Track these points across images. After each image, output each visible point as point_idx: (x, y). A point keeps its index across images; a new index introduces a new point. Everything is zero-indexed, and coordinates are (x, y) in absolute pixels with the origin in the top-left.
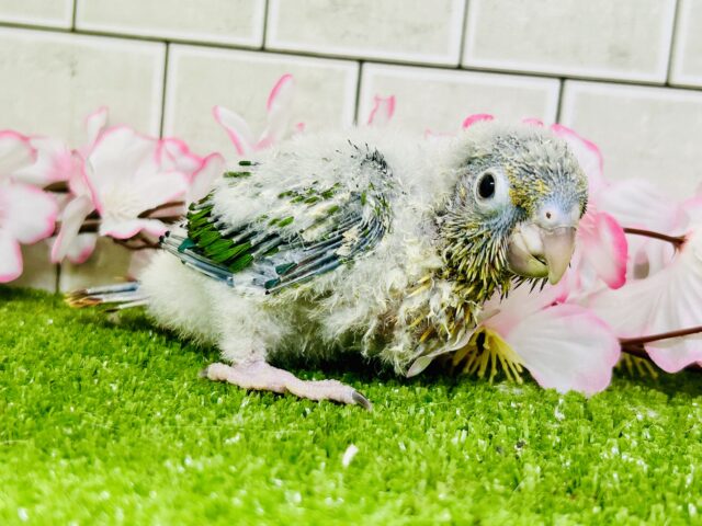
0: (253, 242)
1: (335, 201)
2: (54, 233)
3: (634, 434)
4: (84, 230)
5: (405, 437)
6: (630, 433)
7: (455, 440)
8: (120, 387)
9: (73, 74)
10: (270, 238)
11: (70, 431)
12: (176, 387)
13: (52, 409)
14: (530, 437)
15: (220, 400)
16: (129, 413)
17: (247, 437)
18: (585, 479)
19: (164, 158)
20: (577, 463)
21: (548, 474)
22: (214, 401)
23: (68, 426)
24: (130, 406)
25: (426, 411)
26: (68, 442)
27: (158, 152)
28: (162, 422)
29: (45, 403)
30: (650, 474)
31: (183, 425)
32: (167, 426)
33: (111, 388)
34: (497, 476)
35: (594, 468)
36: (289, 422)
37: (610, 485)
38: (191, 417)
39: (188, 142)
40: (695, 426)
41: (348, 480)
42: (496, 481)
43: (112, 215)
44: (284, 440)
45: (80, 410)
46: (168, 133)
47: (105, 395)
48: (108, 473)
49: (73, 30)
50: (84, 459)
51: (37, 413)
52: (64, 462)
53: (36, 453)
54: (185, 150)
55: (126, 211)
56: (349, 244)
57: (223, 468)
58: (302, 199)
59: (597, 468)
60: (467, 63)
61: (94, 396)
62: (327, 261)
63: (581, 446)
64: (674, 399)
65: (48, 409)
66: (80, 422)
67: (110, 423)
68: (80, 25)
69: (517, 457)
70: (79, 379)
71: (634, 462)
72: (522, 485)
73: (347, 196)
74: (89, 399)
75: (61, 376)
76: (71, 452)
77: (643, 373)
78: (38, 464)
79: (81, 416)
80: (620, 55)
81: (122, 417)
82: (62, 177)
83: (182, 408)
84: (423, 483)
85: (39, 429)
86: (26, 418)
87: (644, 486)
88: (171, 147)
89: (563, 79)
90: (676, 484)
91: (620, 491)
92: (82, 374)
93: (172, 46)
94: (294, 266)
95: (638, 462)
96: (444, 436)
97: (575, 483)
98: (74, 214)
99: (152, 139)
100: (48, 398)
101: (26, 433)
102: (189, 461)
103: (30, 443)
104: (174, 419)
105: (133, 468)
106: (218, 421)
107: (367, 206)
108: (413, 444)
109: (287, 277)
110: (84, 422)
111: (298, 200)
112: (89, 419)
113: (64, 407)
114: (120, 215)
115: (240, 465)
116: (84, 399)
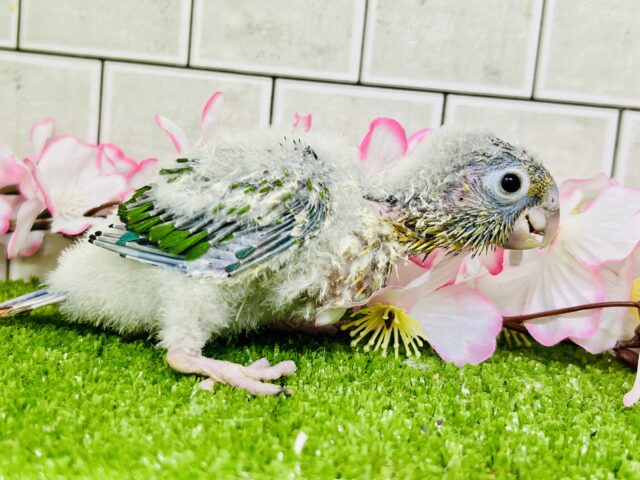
0: (209, 230)
1: (286, 190)
2: (10, 231)
3: (528, 406)
4: (35, 228)
5: (341, 419)
6: (525, 405)
7: (384, 419)
8: (84, 379)
9: (19, 87)
10: (226, 225)
11: (48, 429)
12: (133, 377)
13: (28, 406)
14: (444, 413)
15: (174, 388)
16: (96, 406)
17: (206, 428)
18: (500, 454)
19: (104, 162)
20: (490, 439)
21: (469, 451)
22: (169, 389)
23: (46, 423)
24: (97, 399)
25: (352, 390)
26: (48, 441)
27: (99, 158)
28: (128, 414)
29: (21, 401)
30: (552, 446)
31: (148, 417)
32: (133, 419)
33: (75, 379)
34: (428, 456)
35: (504, 442)
36: (239, 408)
37: (522, 459)
38: (153, 407)
39: (122, 147)
40: (575, 396)
41: (303, 468)
42: (428, 460)
43: (61, 214)
44: (239, 427)
45: (53, 405)
46: (105, 140)
47: (72, 389)
48: (91, 472)
49: (18, 49)
50: (66, 459)
51: (16, 411)
52: (50, 463)
53: (22, 454)
54: (120, 155)
55: (74, 210)
56: (301, 225)
57: (195, 464)
58: (254, 189)
59: (507, 443)
60: (366, 79)
61: (63, 390)
62: (282, 242)
63: (488, 420)
64: (551, 369)
65: (24, 406)
66: (55, 418)
67: (82, 418)
68: (24, 45)
69: (439, 435)
70: (46, 373)
71: (536, 435)
72: (450, 464)
73: (295, 185)
74: (59, 394)
75: (29, 370)
76: (53, 451)
77: (519, 343)
78: (28, 466)
79: (56, 411)
80: (493, 73)
81: (92, 410)
82: (12, 181)
83: (141, 398)
84: (368, 468)
85: (20, 427)
86: (7, 417)
87: (549, 458)
88: (109, 153)
89: (446, 94)
90: (574, 455)
91: (531, 465)
92: (48, 367)
93: (107, 63)
94: (251, 249)
95: (539, 434)
96: (374, 415)
97: (492, 458)
98: (26, 214)
99: (92, 146)
100: (23, 395)
101: (9, 432)
102: (161, 457)
103: (15, 444)
104: (139, 412)
105: (114, 467)
106: (177, 410)
107: (313, 192)
108: (350, 426)
109: (246, 260)
110: (59, 418)
111: (251, 190)
112: (63, 415)
113: (38, 403)
114: (67, 214)
115: (208, 458)
116: (55, 394)
